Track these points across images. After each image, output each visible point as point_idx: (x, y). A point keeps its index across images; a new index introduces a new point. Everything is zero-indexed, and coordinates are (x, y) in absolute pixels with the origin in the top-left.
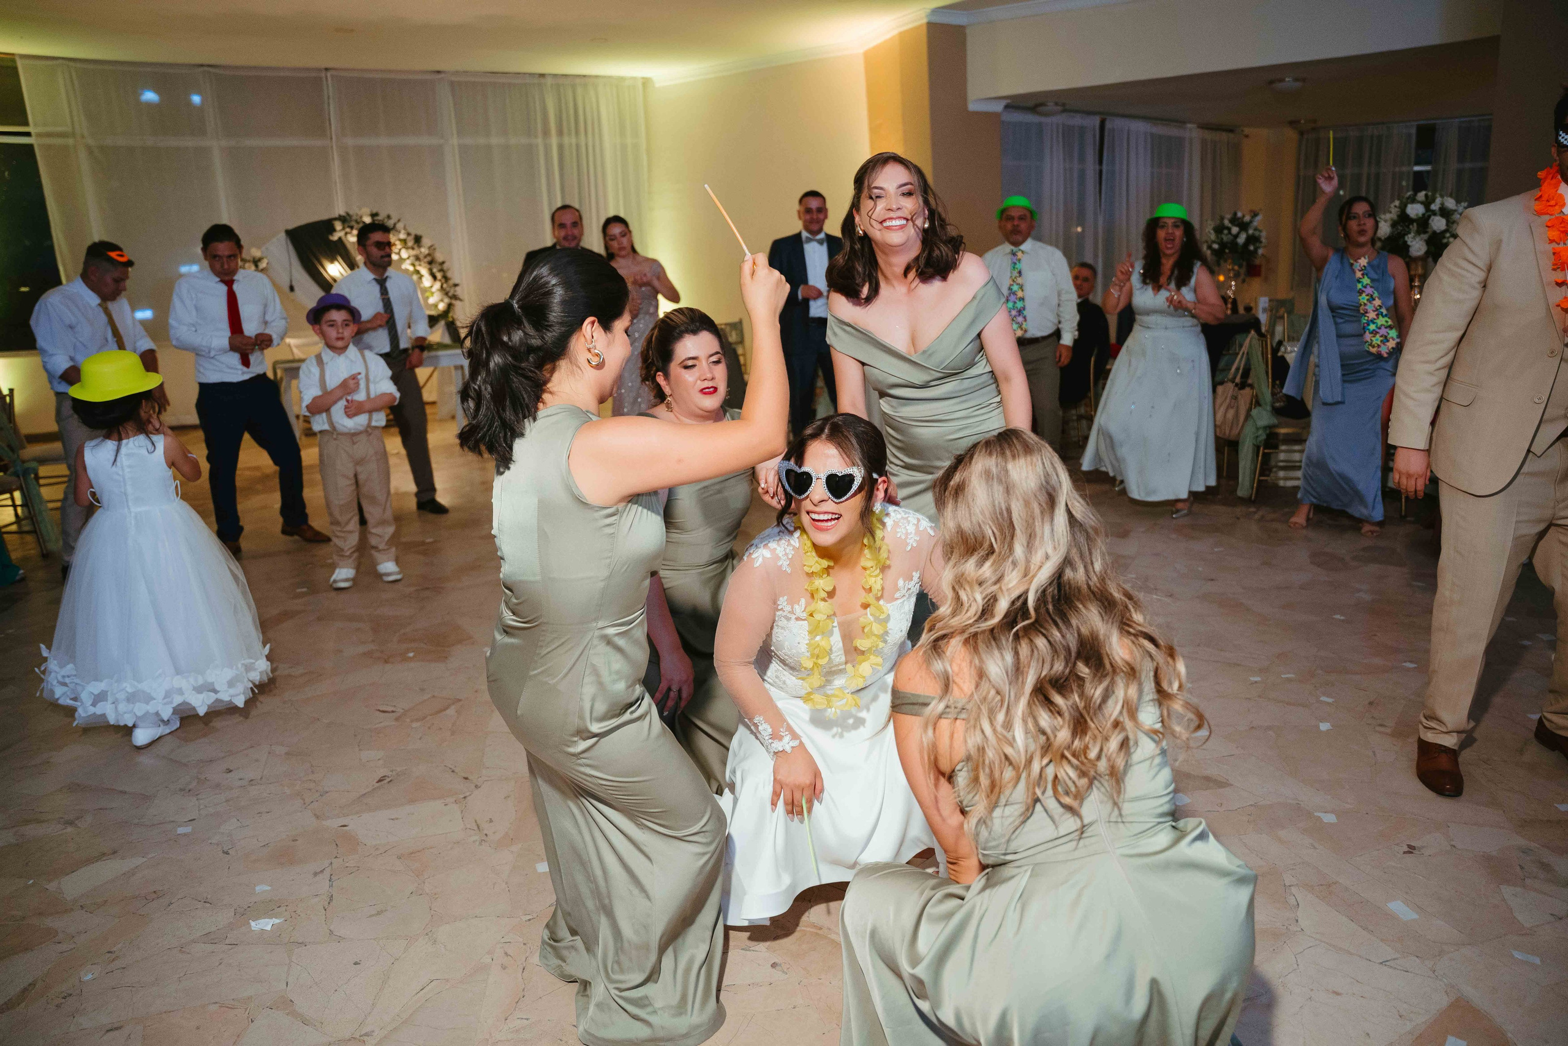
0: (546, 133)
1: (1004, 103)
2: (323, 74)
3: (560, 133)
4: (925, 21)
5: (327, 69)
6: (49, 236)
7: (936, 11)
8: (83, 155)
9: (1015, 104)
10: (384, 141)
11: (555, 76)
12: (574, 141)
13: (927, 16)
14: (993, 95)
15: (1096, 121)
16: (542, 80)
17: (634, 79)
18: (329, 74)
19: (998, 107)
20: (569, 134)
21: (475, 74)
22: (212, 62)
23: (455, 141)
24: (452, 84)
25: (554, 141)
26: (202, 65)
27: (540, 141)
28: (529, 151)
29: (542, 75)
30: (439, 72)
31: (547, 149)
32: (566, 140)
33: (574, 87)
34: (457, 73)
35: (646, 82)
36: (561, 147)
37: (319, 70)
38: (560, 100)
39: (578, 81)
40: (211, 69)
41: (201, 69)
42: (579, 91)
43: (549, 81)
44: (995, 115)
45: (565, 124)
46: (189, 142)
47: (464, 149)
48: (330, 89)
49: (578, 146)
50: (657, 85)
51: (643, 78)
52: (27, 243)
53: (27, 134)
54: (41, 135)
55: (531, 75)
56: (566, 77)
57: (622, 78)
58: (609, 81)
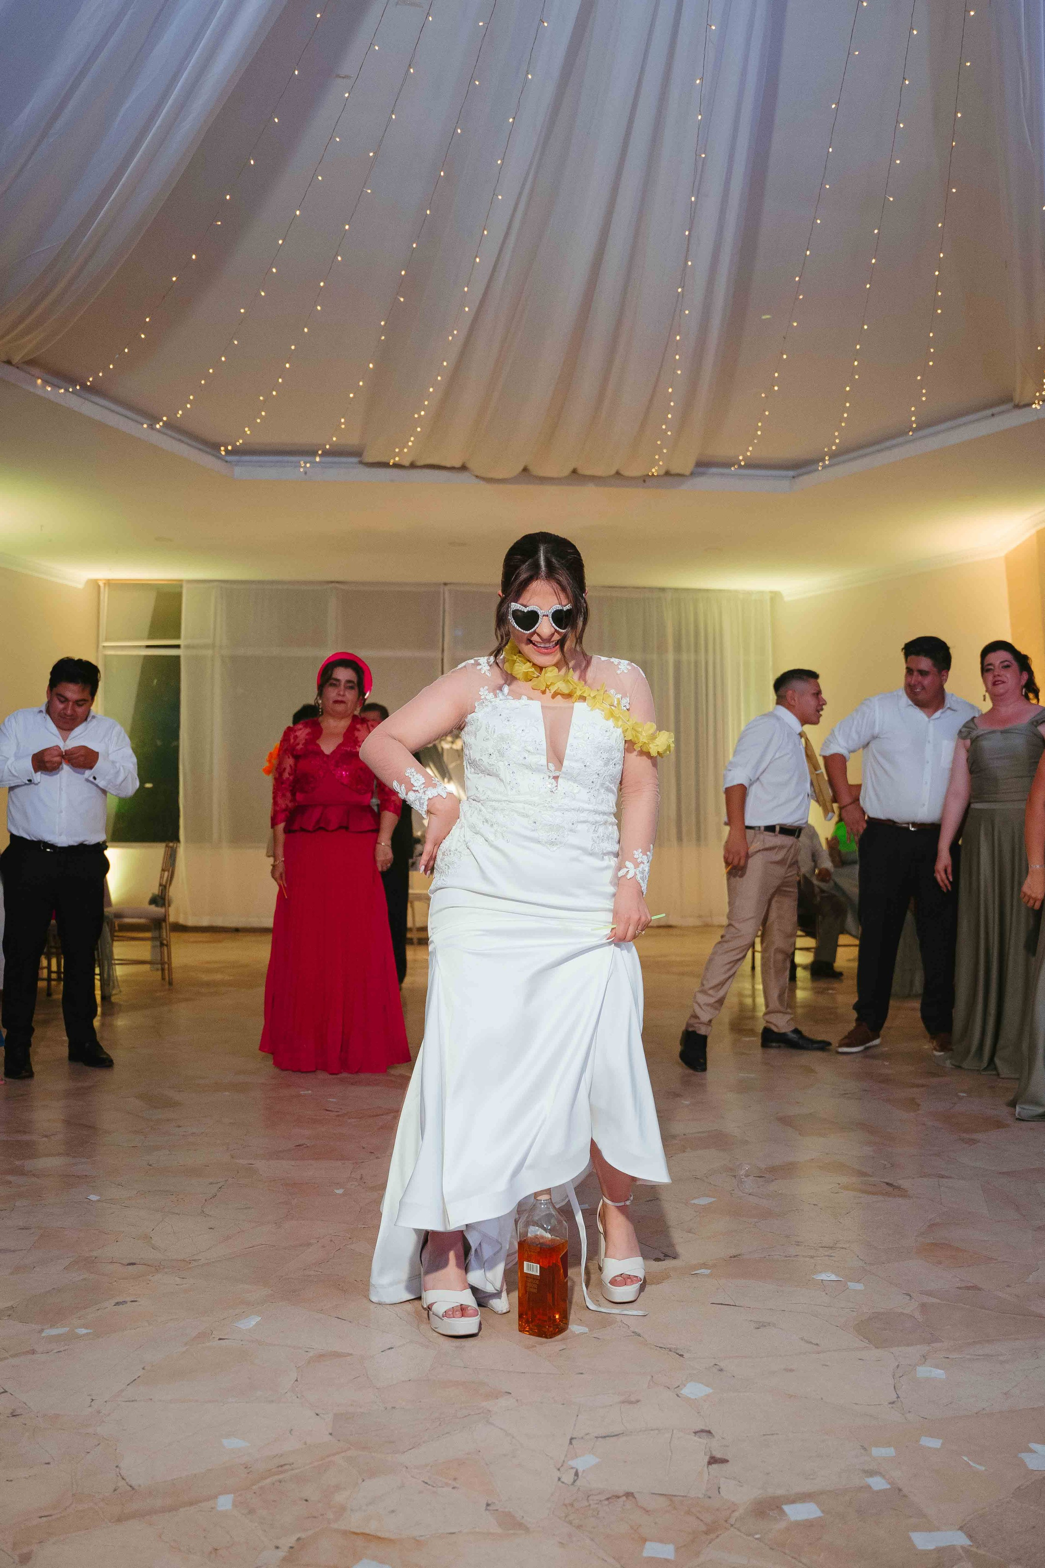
0: (662, 648)
2: (441, 589)
3: (678, 648)
5: (445, 584)
6: (176, 737)
8: (218, 663)
11: (676, 590)
12: (692, 658)
16: (662, 594)
17: (763, 593)
18: (447, 588)
20: (688, 650)
22: (341, 579)
25: (670, 657)
26: (332, 582)
27: (655, 657)
29: (663, 590)
32: (684, 657)
33: (695, 601)
35: (775, 597)
36: (678, 665)
37: (437, 585)
38: (680, 614)
39: (700, 595)
40: (337, 585)
41: (331, 585)
42: (702, 604)
43: (669, 595)
45: (684, 640)
48: (446, 603)
49: (697, 663)
50: (786, 599)
51: (771, 592)
52: (159, 743)
53: (178, 647)
54: (188, 647)
55: (651, 589)
56: (687, 590)
57: (749, 593)
58: (733, 595)
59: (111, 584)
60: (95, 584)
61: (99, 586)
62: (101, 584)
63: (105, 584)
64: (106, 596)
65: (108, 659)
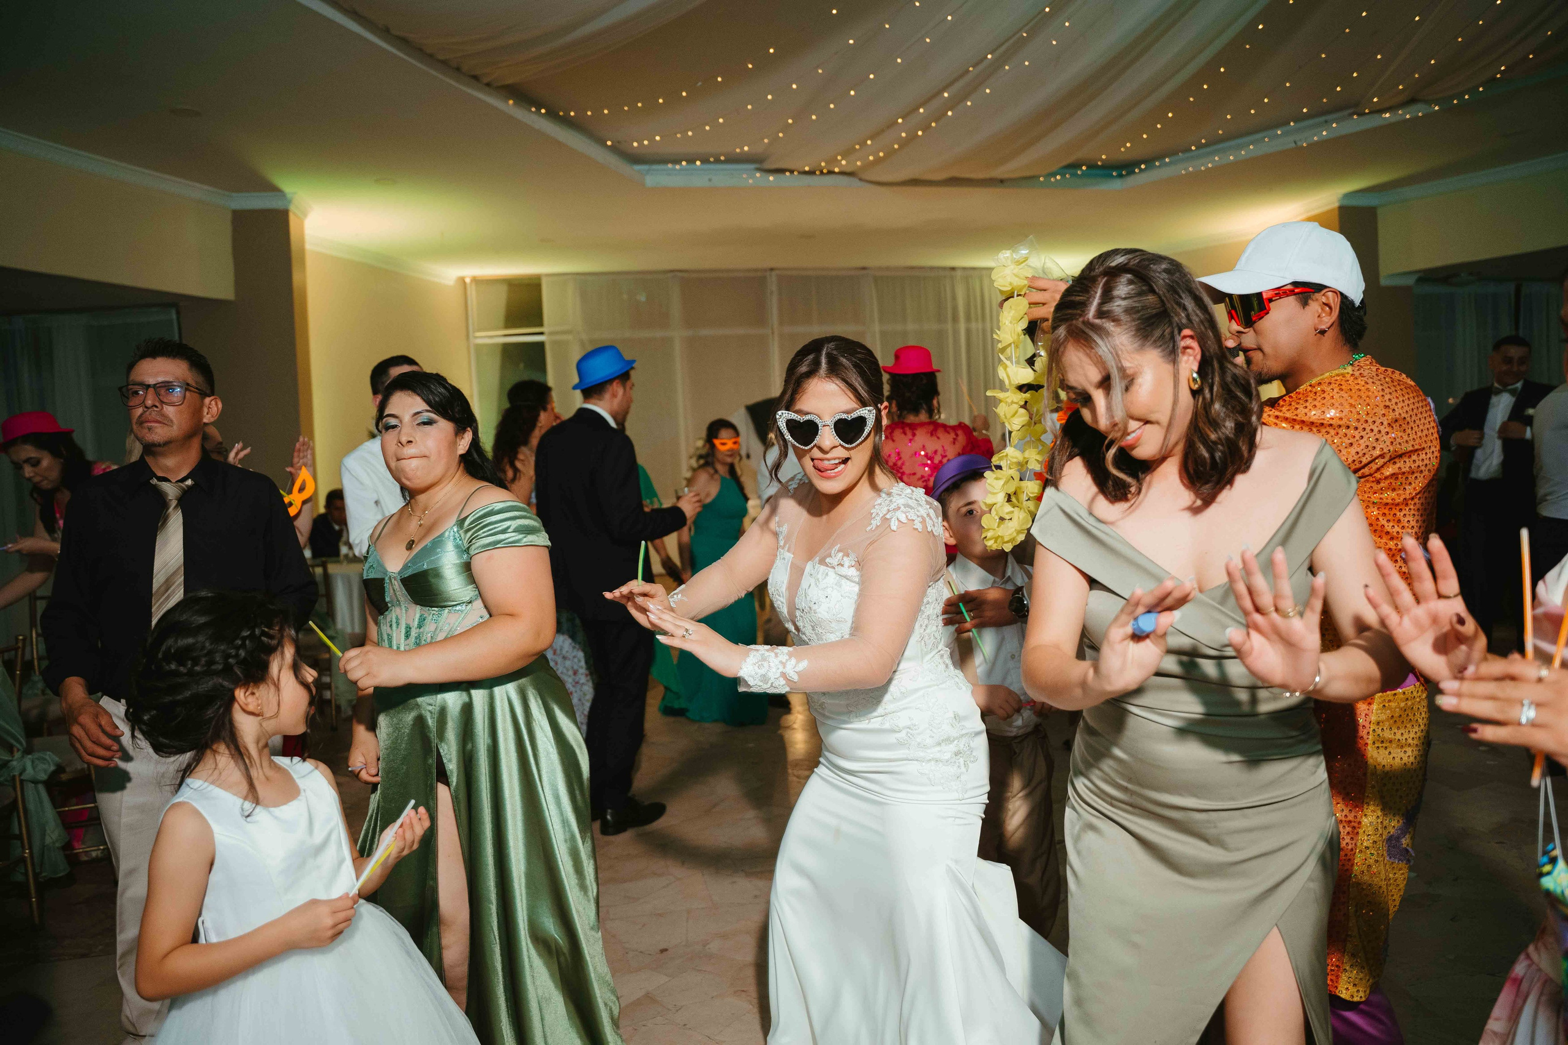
0: (955, 319)
1: (1415, 277)
2: (768, 273)
3: (968, 319)
4: (1336, 205)
5: (772, 269)
7: (1347, 196)
9: (1427, 277)
10: (816, 328)
11: (964, 269)
12: (980, 326)
13: (1339, 201)
14: (1407, 270)
15: (1511, 287)
16: (953, 273)
18: (774, 273)
19: (1410, 281)
20: (977, 320)
21: (897, 269)
23: (877, 327)
24: (876, 279)
25: (962, 326)
26: (672, 271)
28: (940, 335)
29: (953, 269)
30: (864, 268)
31: (956, 332)
32: (973, 325)
33: (980, 278)
34: (880, 269)
36: (968, 332)
37: (765, 270)
38: (968, 289)
39: (984, 272)
41: (671, 274)
42: (986, 281)
43: (959, 273)
44: (1406, 289)
45: (973, 311)
46: (659, 334)
47: (885, 334)
48: (773, 287)
49: (984, 331)
53: (542, 333)
54: (551, 333)
55: (944, 269)
56: (974, 269)
59: (476, 281)
60: (462, 280)
61: (465, 283)
62: (468, 280)
63: (472, 281)
64: (472, 292)
65: (479, 347)
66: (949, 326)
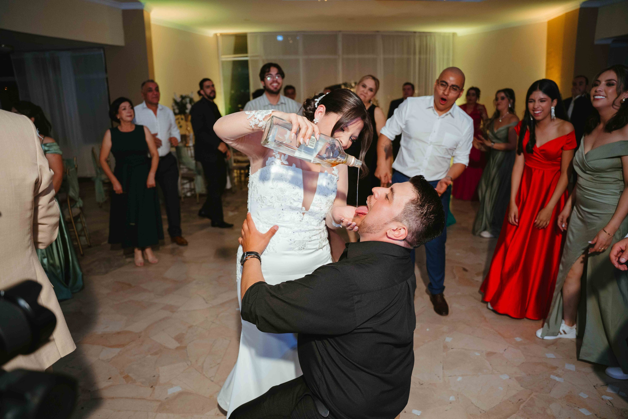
0: (415, 53)
1: (612, 40)
2: (338, 33)
3: (420, 53)
4: (578, 7)
5: (340, 31)
7: (584, 2)
9: (617, 40)
10: (357, 56)
11: (420, 32)
12: (425, 57)
13: (580, 5)
16: (415, 34)
17: (449, 33)
18: (340, 33)
19: (609, 42)
21: (391, 32)
23: (382, 56)
24: (383, 36)
25: (417, 57)
26: (299, 32)
28: (408, 60)
29: (415, 32)
30: (378, 32)
31: (415, 59)
33: (426, 36)
34: (385, 32)
35: (454, 34)
36: (420, 59)
38: (421, 41)
39: (428, 34)
42: (428, 38)
43: (417, 34)
44: (607, 46)
45: (422, 50)
46: (293, 57)
47: (385, 60)
48: (340, 39)
49: (426, 59)
50: (458, 36)
53: (247, 57)
54: (251, 57)
55: (411, 32)
56: (424, 33)
57: (445, 33)
58: (439, 34)
59: (222, 35)
60: (216, 35)
62: (218, 35)
63: (220, 35)
64: (220, 39)
65: (223, 62)
66: (412, 57)
